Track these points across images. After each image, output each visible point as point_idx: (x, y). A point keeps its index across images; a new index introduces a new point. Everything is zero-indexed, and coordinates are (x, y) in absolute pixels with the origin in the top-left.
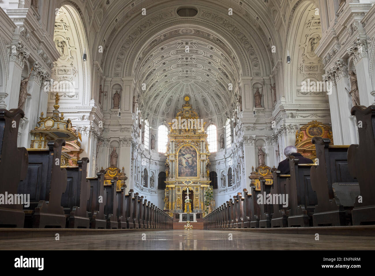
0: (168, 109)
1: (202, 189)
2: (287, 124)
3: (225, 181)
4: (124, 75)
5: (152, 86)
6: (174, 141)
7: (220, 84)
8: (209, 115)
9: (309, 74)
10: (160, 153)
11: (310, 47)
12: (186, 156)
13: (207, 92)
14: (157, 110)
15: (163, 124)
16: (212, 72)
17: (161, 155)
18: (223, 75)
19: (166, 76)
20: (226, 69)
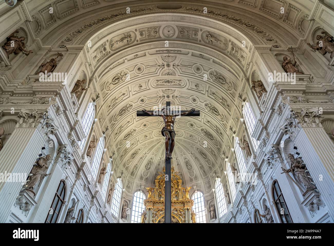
0: (147, 173)
5: (129, 135)
6: (151, 209)
7: (206, 133)
8: (194, 180)
13: (190, 152)
14: (134, 172)
15: (140, 190)
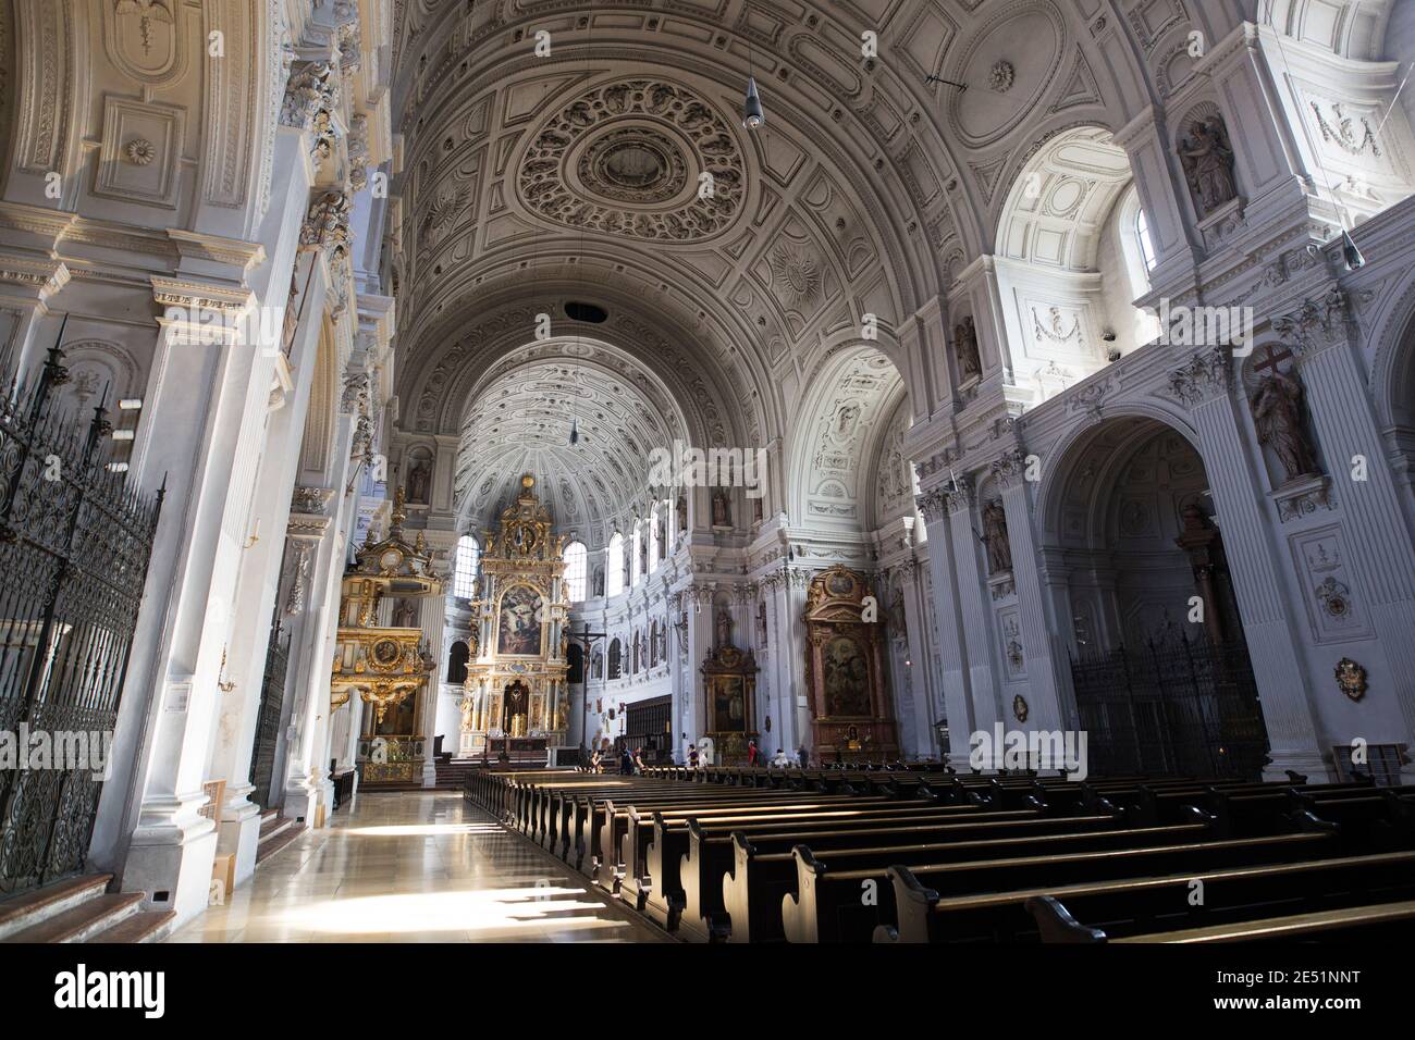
0: (484, 500)
1: (549, 684)
2: (791, 568)
3: (600, 667)
4: (441, 430)
5: (464, 450)
7: (611, 459)
9: (831, 472)
10: (457, 598)
11: (839, 423)
12: (517, 609)
13: (575, 471)
15: (468, 534)
16: (600, 433)
17: (463, 603)
18: (624, 443)
19: (496, 430)
20: (639, 435)
